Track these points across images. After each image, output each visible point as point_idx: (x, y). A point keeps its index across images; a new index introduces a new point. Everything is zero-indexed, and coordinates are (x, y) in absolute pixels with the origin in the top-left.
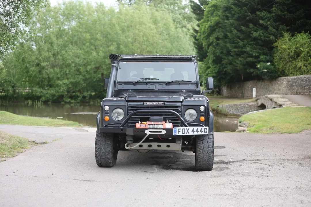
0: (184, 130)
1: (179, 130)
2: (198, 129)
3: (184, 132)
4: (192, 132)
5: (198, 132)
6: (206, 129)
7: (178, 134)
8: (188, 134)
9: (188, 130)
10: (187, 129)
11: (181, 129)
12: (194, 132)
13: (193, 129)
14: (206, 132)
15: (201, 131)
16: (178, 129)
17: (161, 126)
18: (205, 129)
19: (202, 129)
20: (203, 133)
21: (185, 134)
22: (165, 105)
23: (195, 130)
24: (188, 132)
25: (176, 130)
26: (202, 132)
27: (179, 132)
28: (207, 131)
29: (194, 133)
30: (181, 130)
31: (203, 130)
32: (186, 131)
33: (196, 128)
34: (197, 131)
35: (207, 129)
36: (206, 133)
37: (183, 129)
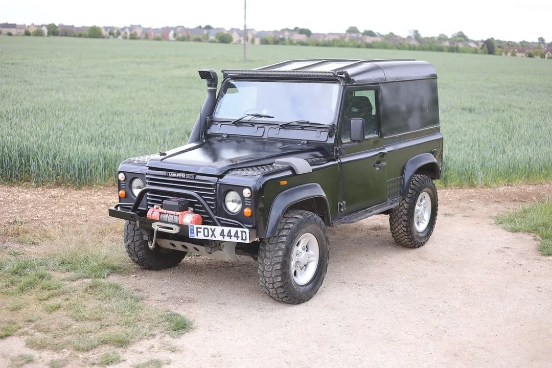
0: (206, 230)
1: (199, 230)
2: (230, 231)
3: (206, 234)
4: (221, 235)
5: (231, 236)
6: (244, 233)
7: (197, 236)
8: (213, 238)
9: (213, 232)
10: (211, 229)
11: (201, 228)
12: (224, 236)
13: (223, 230)
14: (244, 238)
15: (236, 236)
16: (197, 228)
17: (176, 219)
18: (242, 232)
19: (237, 232)
20: (240, 239)
21: (209, 238)
22: (194, 179)
23: (226, 233)
24: (213, 234)
25: (193, 230)
26: (238, 237)
27: (199, 233)
28: (246, 237)
29: (224, 238)
30: (202, 230)
31: (240, 234)
32: (211, 233)
33: (226, 229)
34: (229, 235)
35: (246, 234)
36: (245, 240)
37: (204, 229)
